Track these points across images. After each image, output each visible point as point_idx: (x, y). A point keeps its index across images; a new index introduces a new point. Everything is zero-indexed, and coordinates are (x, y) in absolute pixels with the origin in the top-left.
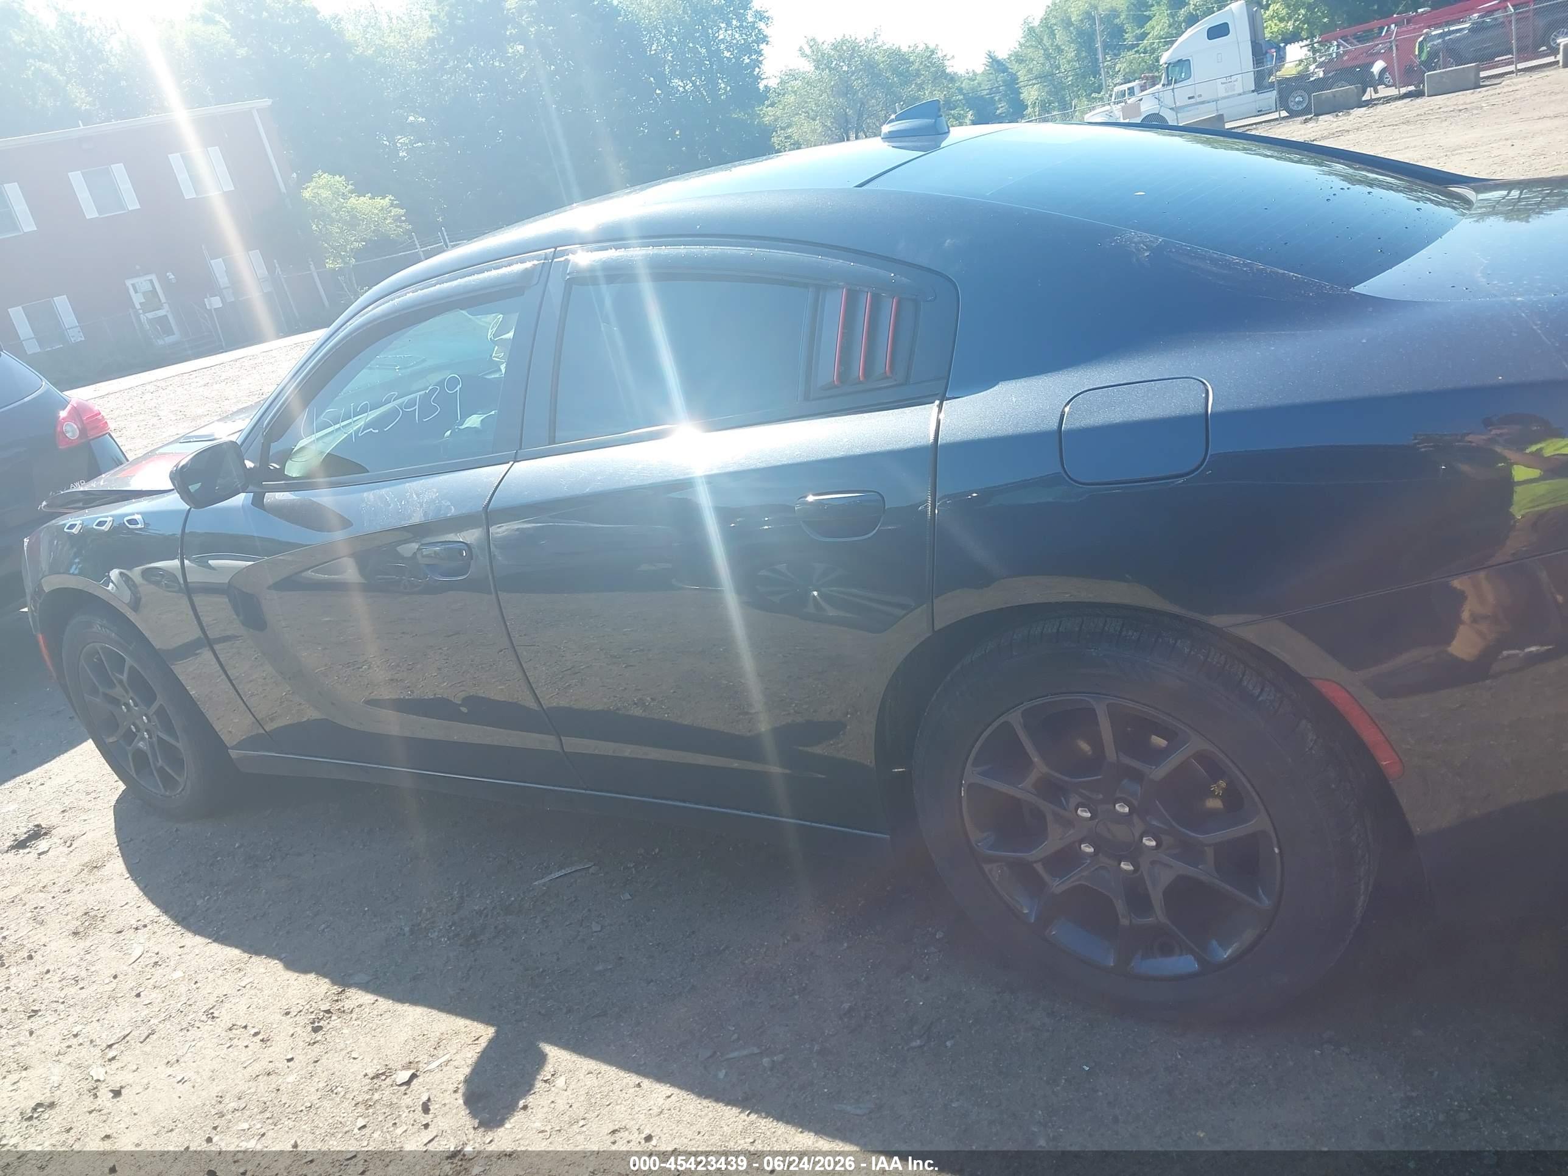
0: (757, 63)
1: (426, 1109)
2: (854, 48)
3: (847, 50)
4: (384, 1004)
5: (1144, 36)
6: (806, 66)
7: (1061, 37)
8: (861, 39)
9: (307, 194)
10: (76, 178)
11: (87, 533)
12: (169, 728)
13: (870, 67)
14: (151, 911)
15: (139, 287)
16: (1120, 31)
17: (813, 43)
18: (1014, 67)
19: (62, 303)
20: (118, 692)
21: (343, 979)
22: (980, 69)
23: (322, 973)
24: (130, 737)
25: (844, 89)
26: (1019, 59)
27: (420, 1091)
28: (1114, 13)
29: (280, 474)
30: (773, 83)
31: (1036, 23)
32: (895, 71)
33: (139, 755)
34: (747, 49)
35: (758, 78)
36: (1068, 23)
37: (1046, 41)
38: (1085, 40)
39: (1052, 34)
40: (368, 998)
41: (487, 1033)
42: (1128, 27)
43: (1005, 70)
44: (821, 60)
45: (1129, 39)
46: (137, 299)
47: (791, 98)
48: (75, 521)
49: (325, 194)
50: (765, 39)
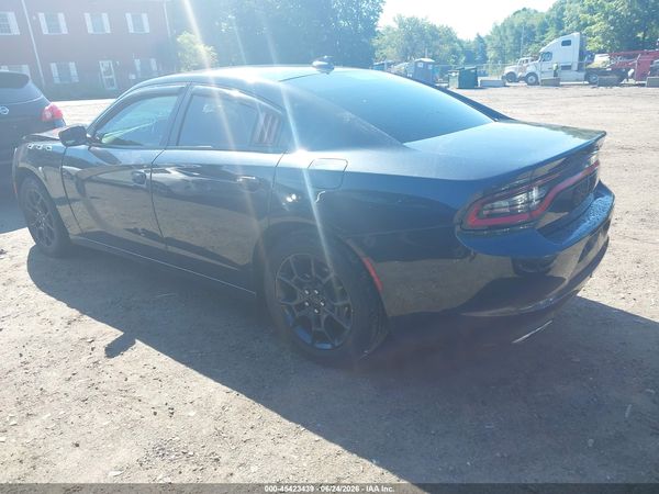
0: (377, 20)
1: (92, 349)
2: (417, 22)
3: (414, 22)
4: (93, 321)
5: (544, 38)
6: (395, 26)
7: (508, 32)
8: (420, 18)
9: (178, 40)
10: (87, 16)
11: (35, 150)
12: (51, 224)
13: (421, 31)
14: (31, 282)
15: (104, 65)
16: (534, 34)
17: (400, 17)
18: (486, 41)
19: (72, 65)
20: (36, 207)
21: (83, 312)
22: (472, 39)
23: (77, 309)
24: (38, 225)
25: (409, 38)
26: (489, 38)
27: (93, 345)
28: (533, 26)
29: (100, 141)
30: (381, 30)
31: (499, 25)
32: (432, 34)
33: (40, 232)
34: (373, 13)
35: (375, 26)
36: (512, 27)
37: (502, 33)
38: (518, 35)
39: (505, 31)
40: (88, 318)
41: (121, 333)
42: (537, 33)
43: (483, 42)
44: (402, 24)
45: (537, 38)
46: (103, 70)
47: (386, 37)
48: (32, 145)
49: (186, 41)
50: (381, 11)
